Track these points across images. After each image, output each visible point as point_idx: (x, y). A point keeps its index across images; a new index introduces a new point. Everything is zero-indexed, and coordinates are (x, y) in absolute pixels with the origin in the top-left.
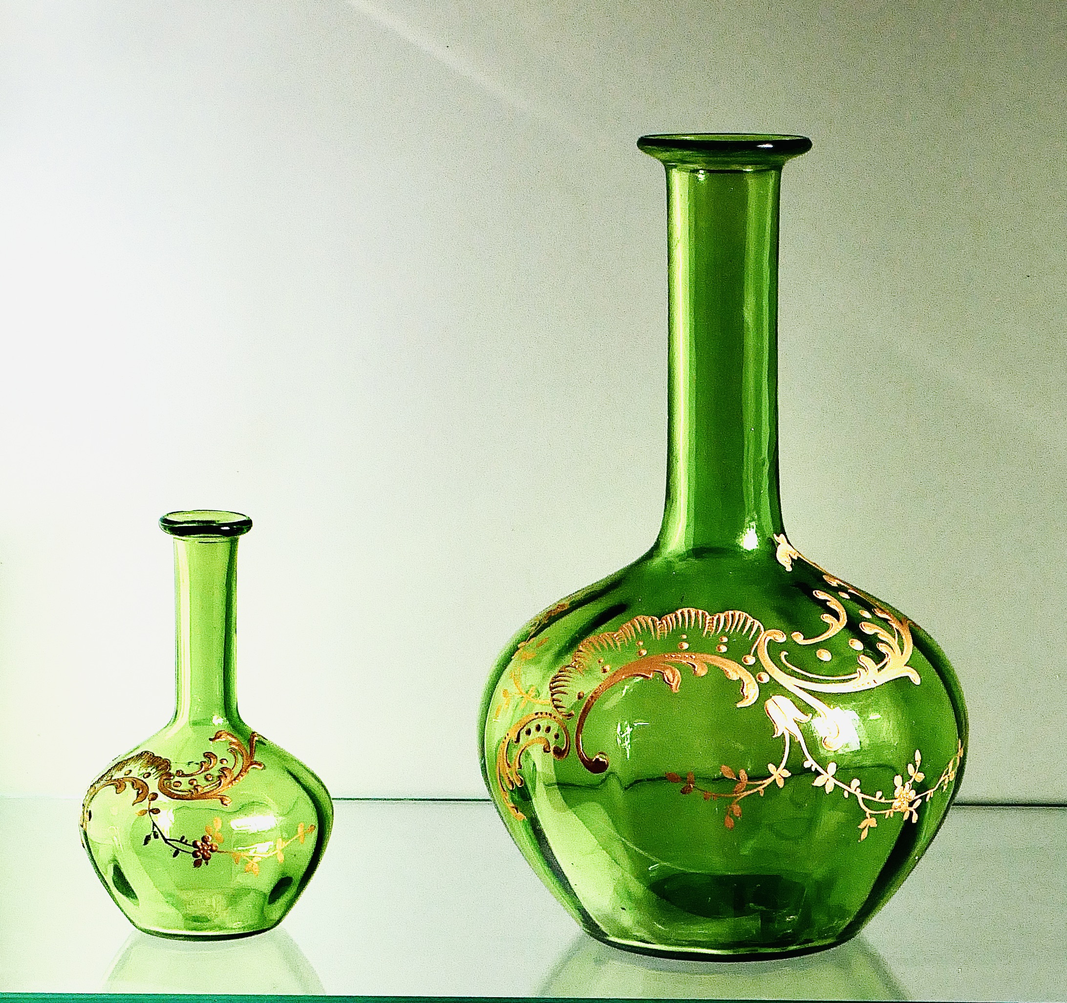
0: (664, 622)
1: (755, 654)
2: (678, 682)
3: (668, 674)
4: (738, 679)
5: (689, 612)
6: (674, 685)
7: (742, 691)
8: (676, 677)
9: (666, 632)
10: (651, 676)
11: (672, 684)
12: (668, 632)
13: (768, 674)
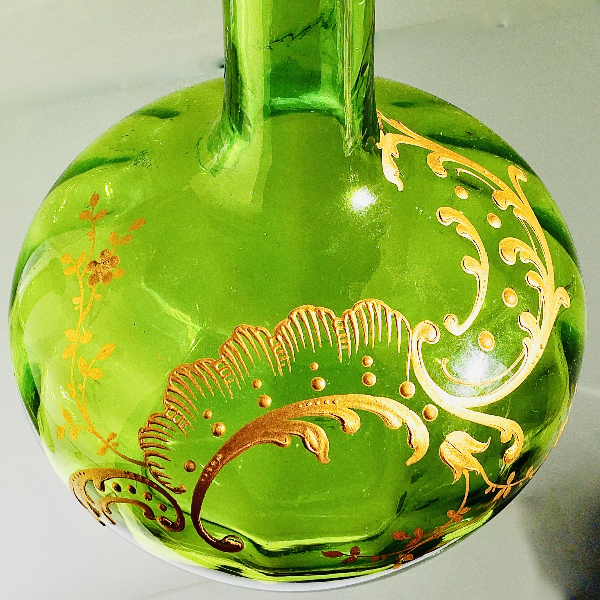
0: (280, 337)
1: (414, 379)
2: (326, 448)
3: (311, 437)
4: (402, 425)
5: (307, 312)
6: (321, 452)
7: (410, 443)
8: (323, 442)
9: (288, 358)
10: (288, 443)
11: (317, 453)
12: (291, 359)
13: (435, 405)
